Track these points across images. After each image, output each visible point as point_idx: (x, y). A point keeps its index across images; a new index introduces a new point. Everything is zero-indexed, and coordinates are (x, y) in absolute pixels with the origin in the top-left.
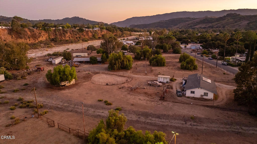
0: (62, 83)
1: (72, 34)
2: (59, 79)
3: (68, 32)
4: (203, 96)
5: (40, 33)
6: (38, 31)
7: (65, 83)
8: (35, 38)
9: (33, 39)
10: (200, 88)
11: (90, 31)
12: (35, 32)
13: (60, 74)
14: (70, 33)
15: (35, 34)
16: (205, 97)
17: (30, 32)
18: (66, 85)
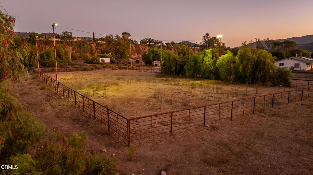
0: (154, 62)
1: (177, 51)
2: (152, 57)
3: (173, 49)
4: (294, 67)
5: (144, 49)
6: (142, 47)
7: (157, 62)
8: (139, 53)
9: (137, 54)
10: (290, 59)
11: (197, 49)
12: (140, 47)
13: (153, 53)
14: (175, 50)
15: (140, 49)
16: (296, 69)
17: (136, 47)
18: (157, 64)
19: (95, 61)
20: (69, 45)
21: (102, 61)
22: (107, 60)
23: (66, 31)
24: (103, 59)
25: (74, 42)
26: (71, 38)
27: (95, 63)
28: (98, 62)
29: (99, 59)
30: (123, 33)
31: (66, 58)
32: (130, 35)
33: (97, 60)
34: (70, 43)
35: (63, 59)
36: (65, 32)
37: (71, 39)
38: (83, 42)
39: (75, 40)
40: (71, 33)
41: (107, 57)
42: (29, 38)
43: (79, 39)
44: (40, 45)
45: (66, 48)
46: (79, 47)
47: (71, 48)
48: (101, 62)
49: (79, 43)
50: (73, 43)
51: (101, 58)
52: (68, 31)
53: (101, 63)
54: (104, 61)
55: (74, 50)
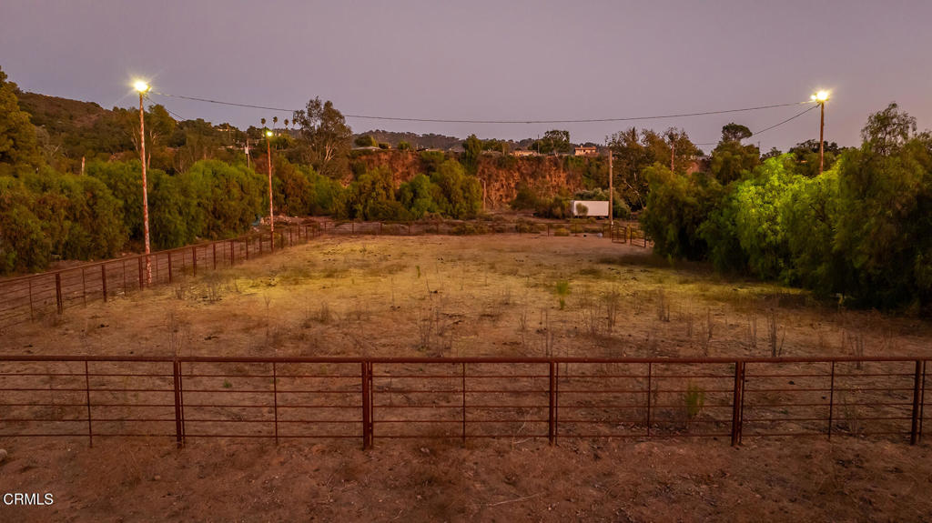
19: (559, 209)
20: (558, 168)
21: (579, 212)
22: (599, 208)
23: (555, 129)
24: (584, 203)
25: (572, 159)
26: (567, 147)
27: (557, 218)
28: (566, 212)
29: (571, 206)
30: (726, 129)
31: (466, 198)
32: (747, 133)
33: (563, 208)
34: (561, 163)
35: (456, 202)
36: (551, 132)
37: (566, 152)
38: (599, 159)
39: (578, 153)
40: (566, 134)
41: (600, 199)
42: (460, 150)
43: (589, 152)
44: (486, 170)
45: (550, 176)
46: (587, 174)
47: (563, 175)
48: (575, 212)
49: (587, 163)
50: (570, 161)
51: (576, 203)
52: (559, 130)
53: (576, 217)
54: (585, 210)
55: (571, 181)
